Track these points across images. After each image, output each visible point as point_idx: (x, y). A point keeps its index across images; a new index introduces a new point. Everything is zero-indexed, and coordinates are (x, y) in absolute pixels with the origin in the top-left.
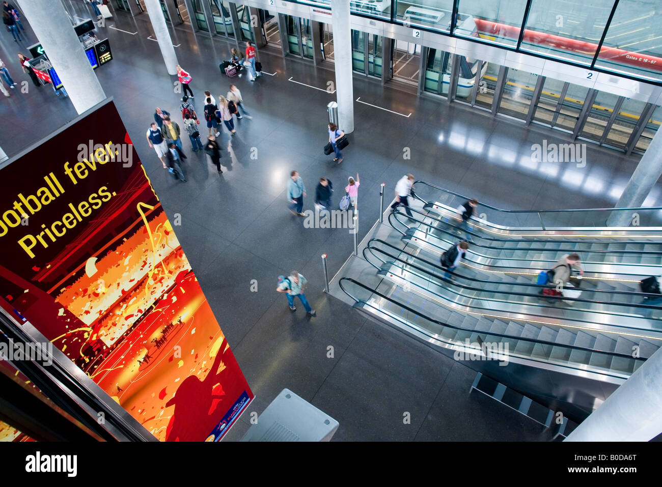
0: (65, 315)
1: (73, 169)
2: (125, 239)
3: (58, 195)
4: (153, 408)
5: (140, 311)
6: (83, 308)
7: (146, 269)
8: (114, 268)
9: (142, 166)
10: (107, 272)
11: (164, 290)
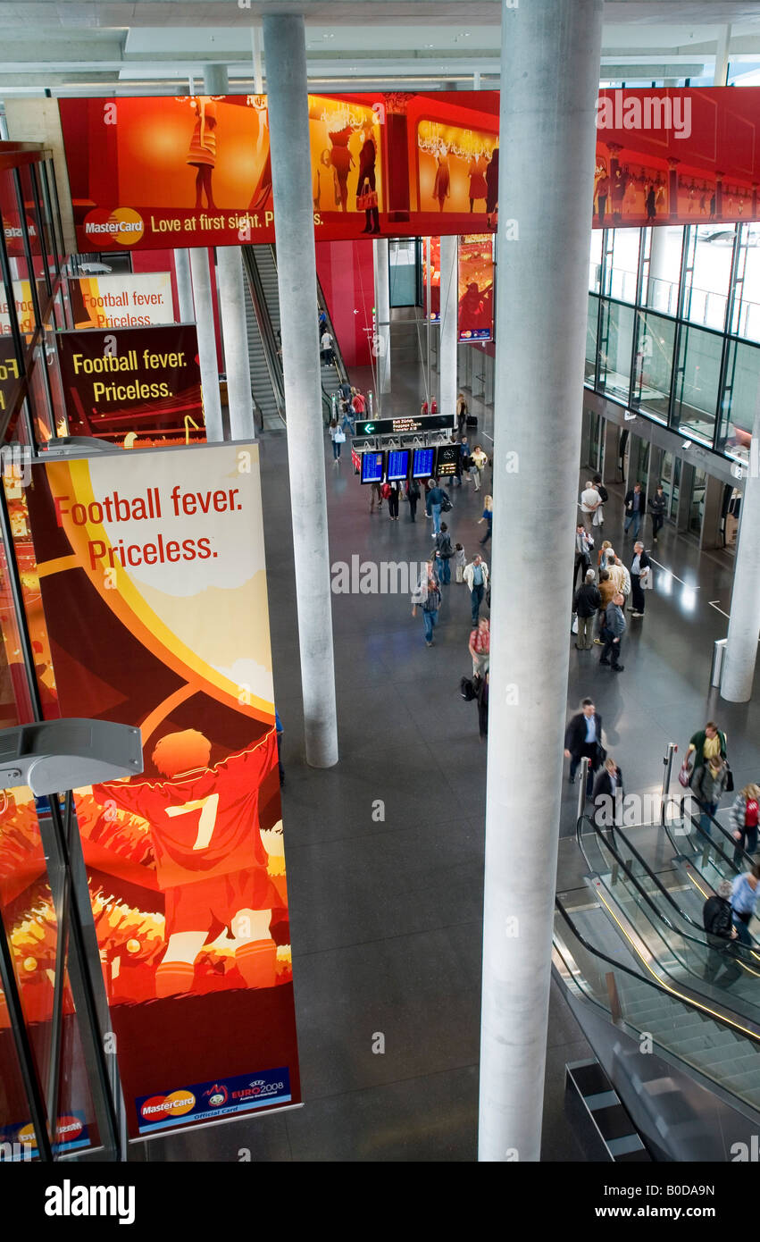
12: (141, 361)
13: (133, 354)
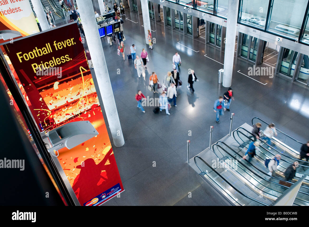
0: (42, 101)
1: (57, 44)
2: (72, 79)
3: (49, 52)
4: (70, 164)
5: (73, 114)
6: (49, 101)
7: (79, 97)
8: (65, 90)
9: (84, 51)
10: (62, 90)
11: (85, 109)
12: (53, 47)
13: (48, 45)
